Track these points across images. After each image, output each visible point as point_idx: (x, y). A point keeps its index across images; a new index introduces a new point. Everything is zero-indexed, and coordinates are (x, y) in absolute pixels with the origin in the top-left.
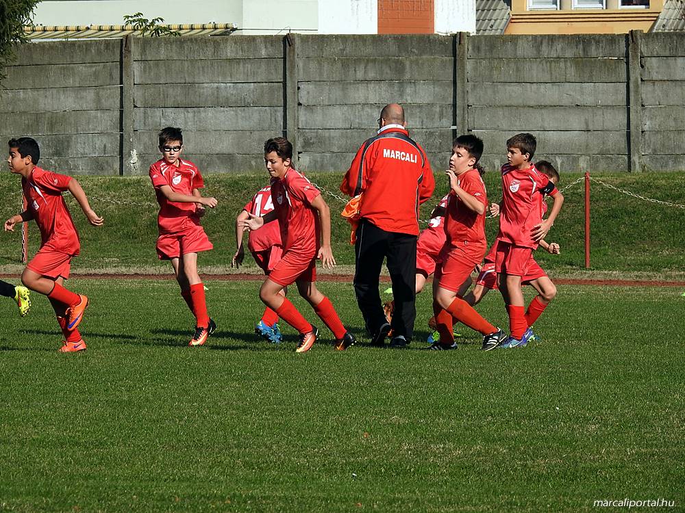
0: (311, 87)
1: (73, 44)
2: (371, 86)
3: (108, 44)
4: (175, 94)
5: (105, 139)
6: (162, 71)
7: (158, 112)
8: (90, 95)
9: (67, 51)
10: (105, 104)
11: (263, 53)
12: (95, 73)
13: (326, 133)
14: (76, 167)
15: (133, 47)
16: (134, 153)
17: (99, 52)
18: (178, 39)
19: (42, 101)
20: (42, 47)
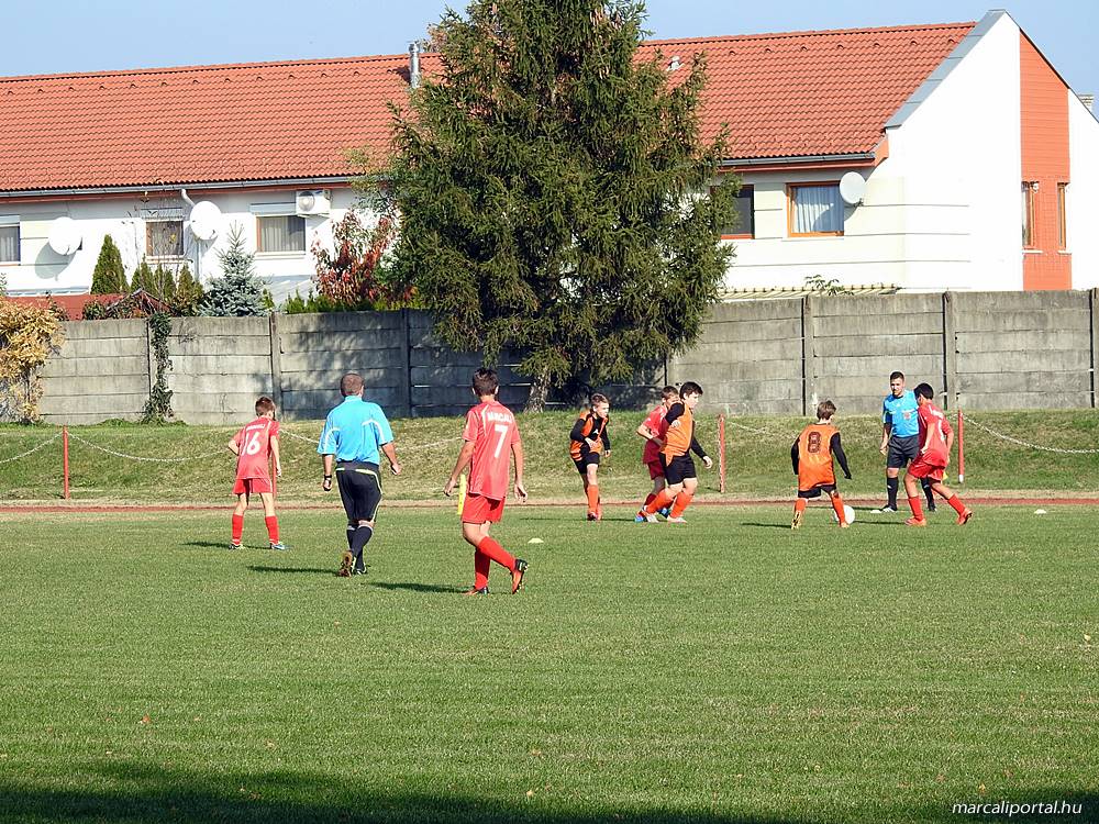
0: (967, 337)
1: (761, 303)
2: (1019, 334)
3: (790, 302)
4: (850, 345)
5: (789, 385)
6: (838, 326)
7: (835, 361)
8: (776, 346)
9: (756, 309)
10: (789, 355)
11: (925, 309)
12: (780, 328)
13: (980, 377)
14: (765, 409)
15: (812, 306)
16: (815, 396)
17: (783, 309)
18: (851, 297)
19: (734, 352)
20: (734, 306)
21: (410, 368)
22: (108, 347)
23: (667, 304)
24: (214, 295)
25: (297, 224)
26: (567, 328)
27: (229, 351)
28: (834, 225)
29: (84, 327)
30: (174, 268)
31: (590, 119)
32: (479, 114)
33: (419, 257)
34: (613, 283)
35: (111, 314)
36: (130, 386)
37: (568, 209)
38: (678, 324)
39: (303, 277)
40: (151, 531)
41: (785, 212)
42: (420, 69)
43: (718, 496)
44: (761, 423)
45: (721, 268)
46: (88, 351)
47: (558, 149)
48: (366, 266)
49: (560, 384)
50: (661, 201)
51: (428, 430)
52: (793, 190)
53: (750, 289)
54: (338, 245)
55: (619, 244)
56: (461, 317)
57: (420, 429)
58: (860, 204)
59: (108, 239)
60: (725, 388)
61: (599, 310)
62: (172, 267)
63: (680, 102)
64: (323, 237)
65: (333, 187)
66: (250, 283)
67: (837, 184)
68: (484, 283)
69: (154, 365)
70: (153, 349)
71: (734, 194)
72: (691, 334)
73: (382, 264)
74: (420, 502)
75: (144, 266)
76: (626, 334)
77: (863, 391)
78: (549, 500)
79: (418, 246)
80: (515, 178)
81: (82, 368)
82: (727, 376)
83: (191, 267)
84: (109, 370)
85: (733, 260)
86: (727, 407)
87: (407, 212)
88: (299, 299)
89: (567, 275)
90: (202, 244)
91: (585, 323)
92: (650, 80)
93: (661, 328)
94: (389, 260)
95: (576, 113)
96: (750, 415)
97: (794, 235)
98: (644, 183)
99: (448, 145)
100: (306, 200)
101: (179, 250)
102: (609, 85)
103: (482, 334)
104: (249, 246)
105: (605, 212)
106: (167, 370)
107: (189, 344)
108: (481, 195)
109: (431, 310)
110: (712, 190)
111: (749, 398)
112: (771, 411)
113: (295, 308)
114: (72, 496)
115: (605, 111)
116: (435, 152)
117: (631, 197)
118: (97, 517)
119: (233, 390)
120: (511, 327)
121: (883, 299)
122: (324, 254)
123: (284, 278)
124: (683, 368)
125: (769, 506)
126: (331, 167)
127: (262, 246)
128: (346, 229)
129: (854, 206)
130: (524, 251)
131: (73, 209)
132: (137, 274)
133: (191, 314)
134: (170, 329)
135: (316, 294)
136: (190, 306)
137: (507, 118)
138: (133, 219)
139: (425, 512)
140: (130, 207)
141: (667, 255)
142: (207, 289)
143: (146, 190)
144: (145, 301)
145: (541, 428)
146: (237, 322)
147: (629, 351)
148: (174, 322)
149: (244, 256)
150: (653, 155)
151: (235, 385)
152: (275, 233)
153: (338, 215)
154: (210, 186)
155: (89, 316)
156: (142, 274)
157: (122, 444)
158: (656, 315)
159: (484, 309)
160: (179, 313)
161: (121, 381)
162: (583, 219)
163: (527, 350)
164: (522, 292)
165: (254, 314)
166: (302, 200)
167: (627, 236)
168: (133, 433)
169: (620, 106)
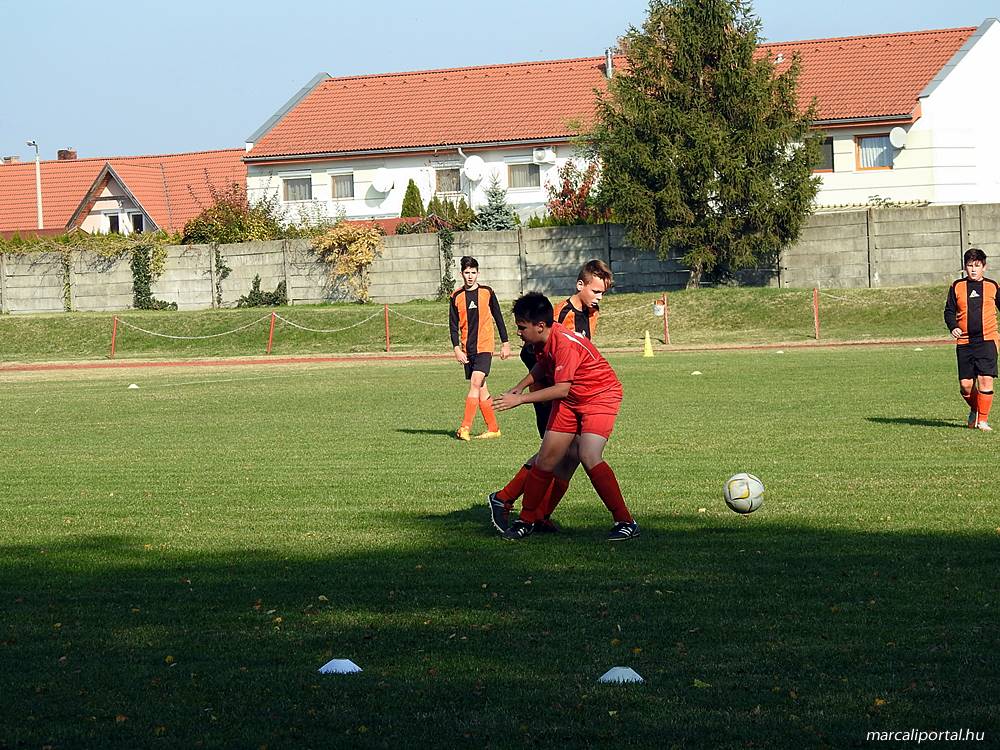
0: (975, 233)
1: (840, 214)
3: (859, 213)
4: (899, 240)
5: (860, 267)
6: (891, 227)
7: (889, 251)
8: (850, 243)
9: (836, 219)
10: (859, 248)
11: (948, 216)
12: (853, 230)
14: (844, 284)
15: (874, 215)
16: (876, 275)
17: (854, 218)
18: (899, 209)
19: (823, 247)
20: (822, 216)
21: (611, 261)
22: (413, 252)
23: (779, 217)
24: (481, 217)
25: (534, 169)
26: (713, 233)
27: (492, 253)
28: (887, 161)
29: (397, 240)
30: (455, 199)
31: (725, 96)
32: (652, 95)
33: (616, 190)
34: (743, 203)
35: (415, 230)
36: (428, 277)
37: (712, 156)
38: (786, 228)
39: (539, 204)
40: (445, 371)
41: (853, 156)
42: (613, 66)
43: (815, 341)
44: (841, 293)
45: (813, 192)
46: (400, 255)
47: (705, 116)
48: (580, 196)
49: (709, 270)
50: (773, 149)
51: (623, 302)
52: (859, 139)
53: (832, 205)
54: (562, 182)
55: (746, 177)
56: (643, 228)
57: (618, 302)
58: (903, 148)
59: (411, 182)
60: (817, 271)
61: (734, 220)
62: (454, 199)
63: (785, 84)
64: (552, 177)
65: (558, 145)
66: (505, 208)
67: (888, 135)
68: (659, 206)
69: (443, 263)
70: (442, 252)
71: (821, 144)
72: (794, 236)
73: (591, 194)
74: (618, 349)
75: (435, 198)
76: (752, 236)
77: (908, 270)
78: (703, 346)
79: (615, 183)
80: (677, 136)
81: (396, 266)
82: (818, 262)
83: (466, 199)
84: (414, 267)
85: (821, 186)
86: (819, 283)
87: (607, 160)
88: (536, 217)
89: (713, 199)
90: (473, 183)
91: (725, 230)
92: (765, 70)
93: (775, 231)
94: (595, 191)
95: (716, 93)
96: (834, 287)
97: (861, 169)
98: (763, 138)
99: (633, 115)
100: (540, 153)
101: (458, 188)
102: (737, 74)
103: (658, 239)
104: (503, 185)
105: (737, 157)
106: (452, 266)
107: (466, 249)
108: (655, 148)
109: (624, 225)
110: (806, 141)
111: (832, 276)
112: (848, 285)
113: (534, 224)
114: (392, 349)
115: (735, 91)
116: (625, 120)
117: (753, 147)
118: (409, 363)
119: (495, 278)
120: (677, 234)
121: (920, 210)
122: (552, 188)
123: (526, 205)
124: (789, 258)
125: (848, 347)
126: (556, 131)
127: (512, 184)
128: (566, 172)
129: (900, 149)
130: (685, 184)
131: (388, 163)
132: (431, 204)
133: (467, 229)
134: (453, 239)
135: (548, 215)
136: (466, 224)
137: (672, 97)
138: (426, 168)
139: (622, 355)
140: (426, 160)
141: (778, 184)
142: (477, 213)
143: (436, 149)
144: (436, 222)
145: (697, 299)
146: (497, 234)
147: (754, 248)
148: (456, 235)
149: (501, 191)
150: (767, 119)
151: (496, 275)
152: (521, 175)
153: (561, 162)
154: (477, 145)
155: (401, 232)
156: (435, 204)
157: (424, 315)
158: (771, 223)
159: (658, 222)
160: (459, 229)
161: (421, 274)
162: (722, 161)
163: (688, 248)
164: (683, 210)
165: (508, 228)
166: (537, 153)
167: (752, 173)
168: (430, 308)
169: (745, 88)
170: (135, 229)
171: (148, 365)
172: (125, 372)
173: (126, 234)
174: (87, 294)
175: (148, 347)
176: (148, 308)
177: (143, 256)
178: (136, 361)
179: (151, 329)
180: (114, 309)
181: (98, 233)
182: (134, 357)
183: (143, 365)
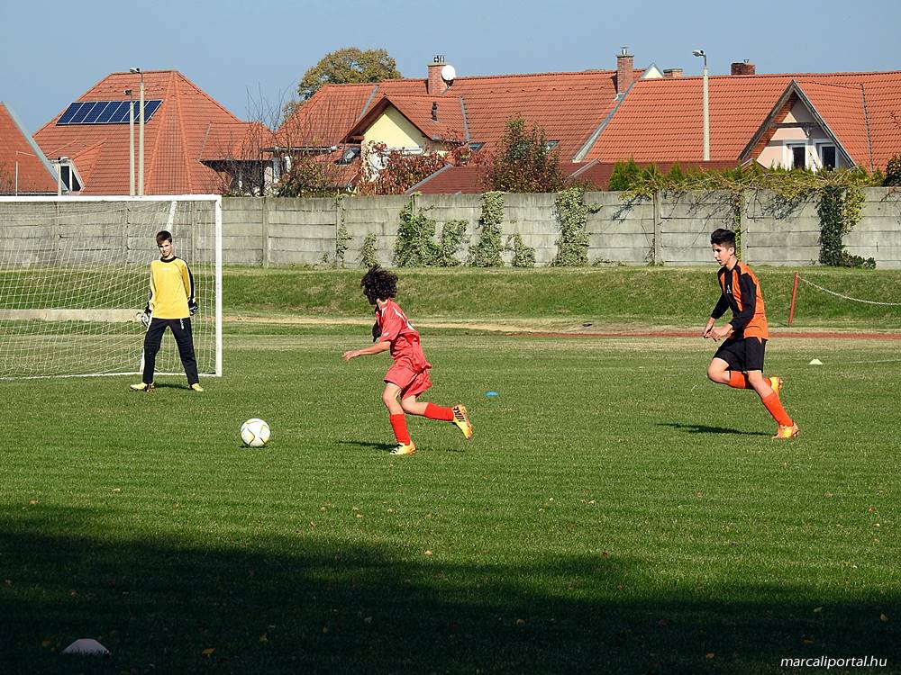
170: (825, 163)
171: (836, 336)
172: (806, 344)
173: (814, 170)
174: (762, 244)
175: (836, 313)
176: (838, 265)
177: (833, 199)
178: (820, 330)
179: (842, 291)
180: (795, 264)
181: (779, 167)
182: (818, 326)
183: (829, 335)
